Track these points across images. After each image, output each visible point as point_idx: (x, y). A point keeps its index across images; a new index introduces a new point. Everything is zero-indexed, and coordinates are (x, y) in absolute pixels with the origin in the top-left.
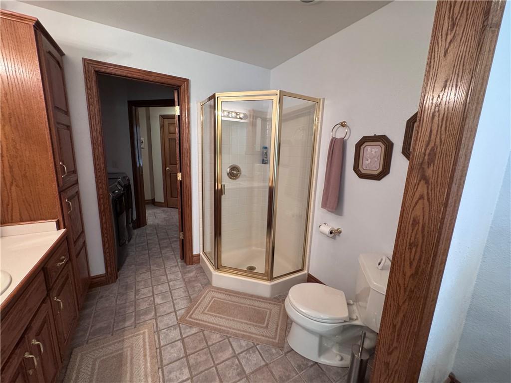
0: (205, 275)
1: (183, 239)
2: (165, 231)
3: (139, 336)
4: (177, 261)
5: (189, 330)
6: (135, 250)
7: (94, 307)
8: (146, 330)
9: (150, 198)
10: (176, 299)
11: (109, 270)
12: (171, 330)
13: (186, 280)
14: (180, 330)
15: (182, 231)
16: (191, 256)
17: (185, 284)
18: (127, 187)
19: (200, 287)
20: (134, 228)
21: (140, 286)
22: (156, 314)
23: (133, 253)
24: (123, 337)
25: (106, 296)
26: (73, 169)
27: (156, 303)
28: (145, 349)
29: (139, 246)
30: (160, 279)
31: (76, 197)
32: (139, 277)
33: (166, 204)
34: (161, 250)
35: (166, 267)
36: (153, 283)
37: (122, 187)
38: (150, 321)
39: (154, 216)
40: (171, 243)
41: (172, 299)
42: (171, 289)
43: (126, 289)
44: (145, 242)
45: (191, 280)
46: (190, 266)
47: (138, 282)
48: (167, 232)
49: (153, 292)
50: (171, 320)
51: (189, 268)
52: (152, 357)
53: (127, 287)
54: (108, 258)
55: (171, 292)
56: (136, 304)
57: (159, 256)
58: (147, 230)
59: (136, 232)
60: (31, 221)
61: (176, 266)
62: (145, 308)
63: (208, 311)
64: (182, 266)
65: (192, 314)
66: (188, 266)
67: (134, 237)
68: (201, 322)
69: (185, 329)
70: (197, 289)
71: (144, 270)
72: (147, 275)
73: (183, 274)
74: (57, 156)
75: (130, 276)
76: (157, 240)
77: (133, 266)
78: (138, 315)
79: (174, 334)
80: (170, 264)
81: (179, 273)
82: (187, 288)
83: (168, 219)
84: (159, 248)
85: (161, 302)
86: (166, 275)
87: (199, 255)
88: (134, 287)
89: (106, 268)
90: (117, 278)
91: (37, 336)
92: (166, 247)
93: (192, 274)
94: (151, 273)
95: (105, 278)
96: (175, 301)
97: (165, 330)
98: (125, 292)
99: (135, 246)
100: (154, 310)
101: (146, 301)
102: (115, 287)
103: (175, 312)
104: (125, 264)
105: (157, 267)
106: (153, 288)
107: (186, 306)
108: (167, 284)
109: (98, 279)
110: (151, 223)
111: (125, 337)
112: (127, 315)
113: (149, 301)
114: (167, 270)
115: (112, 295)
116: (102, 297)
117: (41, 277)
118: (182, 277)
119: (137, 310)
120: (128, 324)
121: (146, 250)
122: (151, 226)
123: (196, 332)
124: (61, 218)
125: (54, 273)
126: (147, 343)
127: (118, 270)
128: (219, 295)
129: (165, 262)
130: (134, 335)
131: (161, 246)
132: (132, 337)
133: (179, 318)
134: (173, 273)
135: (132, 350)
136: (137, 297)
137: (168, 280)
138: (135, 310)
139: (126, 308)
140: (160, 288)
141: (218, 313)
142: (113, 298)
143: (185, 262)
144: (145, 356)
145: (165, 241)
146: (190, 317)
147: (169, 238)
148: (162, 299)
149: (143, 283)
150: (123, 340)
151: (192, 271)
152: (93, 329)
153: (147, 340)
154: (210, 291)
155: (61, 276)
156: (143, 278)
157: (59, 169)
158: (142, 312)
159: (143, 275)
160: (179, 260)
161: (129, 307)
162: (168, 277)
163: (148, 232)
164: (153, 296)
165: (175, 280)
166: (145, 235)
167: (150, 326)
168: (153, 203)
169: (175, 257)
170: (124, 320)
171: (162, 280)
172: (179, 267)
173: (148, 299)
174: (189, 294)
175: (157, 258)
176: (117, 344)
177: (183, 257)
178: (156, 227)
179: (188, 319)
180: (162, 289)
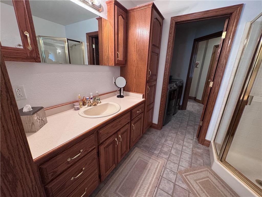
0: (210, 158)
1: (201, 126)
2: (194, 116)
3: (156, 162)
4: (194, 137)
5: (181, 183)
6: (174, 120)
7: (149, 135)
8: (161, 162)
9: (194, 96)
10: (182, 158)
11: (159, 123)
12: (172, 173)
13: (194, 152)
14: (176, 177)
15: (202, 121)
16: (203, 139)
17: (192, 154)
18: (181, 87)
19: (202, 163)
20: (179, 109)
21: (169, 139)
22: (169, 157)
23: (173, 121)
24: (151, 156)
25: (154, 134)
26: (155, 74)
27: (171, 152)
28: (156, 170)
29: (177, 119)
30: (179, 141)
31: (154, 86)
32: (170, 134)
33: (202, 102)
34: (187, 126)
35: (186, 136)
36: (175, 141)
37: (177, 86)
38: (164, 159)
39: (191, 106)
40: (195, 125)
41: (181, 156)
42: (183, 151)
43: (162, 136)
44: (181, 118)
45: (197, 153)
46: (201, 145)
47: (169, 136)
48: (195, 118)
49: (173, 146)
50: (174, 168)
51: (200, 146)
52: (157, 178)
53: (163, 135)
54: (160, 118)
55: (181, 153)
56: (163, 145)
57: (184, 129)
58: (185, 112)
59: (179, 111)
60: (137, 92)
61: (191, 140)
62: (165, 151)
63: (200, 183)
64: (195, 142)
65: (188, 175)
66: (199, 144)
67: (177, 113)
68: (191, 185)
69: (179, 179)
70: (198, 162)
71: (173, 132)
72: (174, 135)
73: (194, 147)
74: (149, 67)
75: (167, 131)
76: (188, 120)
77: (170, 127)
78: (161, 151)
79: (172, 177)
80: (189, 136)
81: (192, 145)
82: (192, 157)
83: (200, 110)
84: (187, 124)
85: (174, 154)
86: (184, 141)
87: (210, 142)
88: (166, 137)
89: (158, 122)
90: (161, 129)
91: (122, 134)
92: (191, 126)
93: (199, 151)
94: (176, 135)
95: (156, 126)
96: (181, 159)
97: (169, 170)
98: (161, 137)
99: (175, 118)
100: (169, 155)
101: (168, 148)
102: (159, 132)
103: (179, 165)
104: (167, 124)
105: (181, 134)
106: (174, 143)
107: (186, 167)
108: (182, 146)
109: (154, 125)
110: (189, 110)
111: (152, 157)
112: (157, 148)
113: (169, 149)
114: (185, 139)
115: (156, 135)
116: (153, 133)
117: (129, 114)
118: (193, 148)
119: (162, 149)
120: (156, 152)
121: (179, 122)
122: (188, 111)
123: (185, 188)
124: (144, 94)
125: (135, 115)
126: (158, 169)
127: (163, 125)
128: (214, 180)
129: (187, 134)
130: (155, 160)
131: (188, 124)
132: (154, 160)
133: (179, 170)
134: (189, 142)
135: (151, 165)
136: (165, 143)
137: (183, 144)
138: (161, 148)
139: (158, 144)
140: (177, 146)
141: (207, 191)
142: (156, 137)
143: (198, 140)
144: (155, 174)
145: (192, 122)
146: (186, 176)
147: (195, 121)
148: (175, 152)
149: (170, 138)
150: (150, 158)
151: (200, 149)
152: (144, 144)
153: (159, 167)
154: (208, 171)
155: (138, 117)
156: (172, 136)
157: (148, 73)
158: (163, 152)
159: (172, 134)
160: (195, 137)
161: (160, 145)
162: (184, 143)
163: (185, 114)
164: (172, 148)
165: (187, 147)
166: (183, 114)
167: (163, 161)
168: (195, 99)
169: (194, 134)
170: (155, 149)
171: (180, 142)
172: (193, 141)
173: (169, 148)
174: (192, 161)
175: (183, 129)
176: (148, 157)
177: (198, 136)
178: (191, 113)
179: (184, 176)
180: (178, 147)
